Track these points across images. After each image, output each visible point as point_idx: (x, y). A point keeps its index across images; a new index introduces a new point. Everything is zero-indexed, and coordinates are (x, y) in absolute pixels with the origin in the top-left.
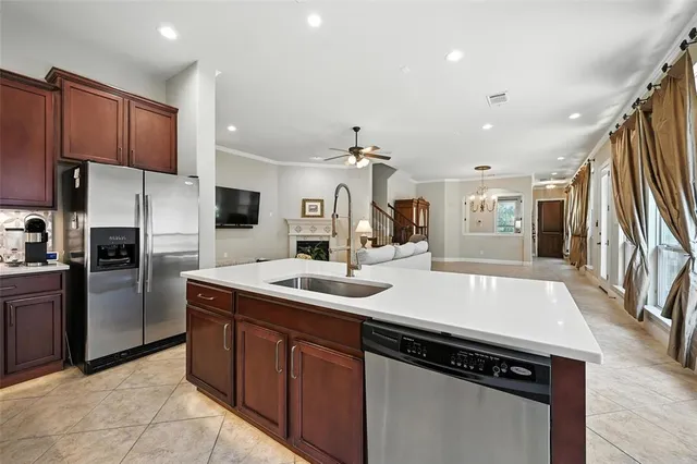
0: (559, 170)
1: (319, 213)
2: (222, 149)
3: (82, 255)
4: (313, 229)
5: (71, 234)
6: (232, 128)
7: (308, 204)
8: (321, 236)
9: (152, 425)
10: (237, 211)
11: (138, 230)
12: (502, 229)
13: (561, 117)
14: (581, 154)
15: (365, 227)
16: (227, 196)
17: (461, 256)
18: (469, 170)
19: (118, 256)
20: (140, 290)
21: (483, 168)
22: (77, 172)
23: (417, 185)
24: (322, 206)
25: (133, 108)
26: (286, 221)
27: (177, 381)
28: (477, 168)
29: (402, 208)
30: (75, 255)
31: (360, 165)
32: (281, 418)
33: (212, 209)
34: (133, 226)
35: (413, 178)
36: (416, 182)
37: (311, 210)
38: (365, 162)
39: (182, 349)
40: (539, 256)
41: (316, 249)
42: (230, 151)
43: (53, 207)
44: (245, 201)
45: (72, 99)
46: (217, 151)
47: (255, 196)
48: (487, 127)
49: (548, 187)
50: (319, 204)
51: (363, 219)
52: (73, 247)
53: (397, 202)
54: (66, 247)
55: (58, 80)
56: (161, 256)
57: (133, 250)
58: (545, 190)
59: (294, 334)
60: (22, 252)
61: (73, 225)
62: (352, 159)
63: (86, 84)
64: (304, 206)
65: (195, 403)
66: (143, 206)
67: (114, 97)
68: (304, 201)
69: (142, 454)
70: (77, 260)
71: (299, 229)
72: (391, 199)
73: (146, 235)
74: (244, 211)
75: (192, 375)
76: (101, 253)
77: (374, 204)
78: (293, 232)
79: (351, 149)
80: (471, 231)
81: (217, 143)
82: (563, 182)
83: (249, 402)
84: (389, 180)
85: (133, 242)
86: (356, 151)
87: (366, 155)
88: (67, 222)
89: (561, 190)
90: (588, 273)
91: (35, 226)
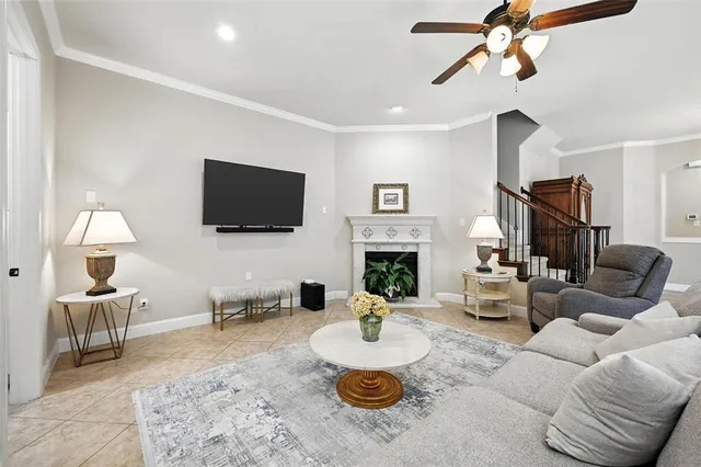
1: (400, 206)
4: (392, 232)
7: (382, 192)
8: (404, 244)
15: (488, 227)
24: (406, 194)
26: (348, 220)
36: (561, 154)
37: (386, 201)
41: (397, 266)
47: (298, 180)
50: (400, 192)
51: (484, 213)
53: (536, 185)
64: (376, 196)
68: (377, 187)
71: (367, 233)
72: (524, 180)
77: (500, 186)
78: (359, 238)
80: (669, 234)
84: (522, 147)
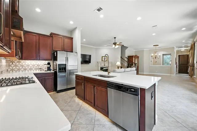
0: (185, 45)
2: (82, 45)
3: (56, 69)
5: (54, 65)
6: (84, 40)
9: (69, 102)
10: (86, 60)
11: (66, 64)
12: (166, 64)
13: (179, 30)
14: (192, 40)
15: (119, 63)
16: (83, 56)
17: (149, 72)
18: (152, 46)
19: (62, 70)
20: (66, 77)
21: (156, 45)
22: (55, 53)
23: (135, 51)
25: (65, 39)
26: (98, 62)
27: (73, 96)
28: (154, 46)
29: (130, 58)
30: (55, 69)
31: (116, 47)
32: (93, 102)
33: (80, 59)
34: (65, 64)
35: (134, 49)
36: (135, 50)
38: (117, 46)
39: (74, 90)
40: (179, 73)
42: (84, 45)
43: (51, 60)
44: (88, 57)
45: (54, 38)
46: (81, 46)
47: (90, 56)
48: (154, 34)
49: (182, 50)
50: (106, 58)
51: (118, 61)
52: (54, 68)
53: (128, 56)
54: (53, 68)
55: (52, 35)
56: (70, 70)
57: (65, 68)
58: (181, 51)
59: (95, 85)
60: (47, 69)
61: (55, 63)
62: (114, 46)
63: (56, 35)
65: (77, 100)
66: (67, 59)
67: (61, 37)
68: (102, 57)
69: (68, 106)
70: (55, 70)
71: (101, 64)
72: (127, 55)
73: (67, 66)
74: (87, 60)
75: (76, 94)
76: (60, 69)
77: (121, 57)
78: (99, 65)
79: (113, 43)
80: (153, 65)
81: (81, 44)
82: (188, 48)
83: (87, 99)
84: (126, 50)
85: (65, 67)
86: (115, 44)
87: (117, 45)
88: (53, 63)
89: (187, 51)
90: (195, 79)
91: (49, 64)
